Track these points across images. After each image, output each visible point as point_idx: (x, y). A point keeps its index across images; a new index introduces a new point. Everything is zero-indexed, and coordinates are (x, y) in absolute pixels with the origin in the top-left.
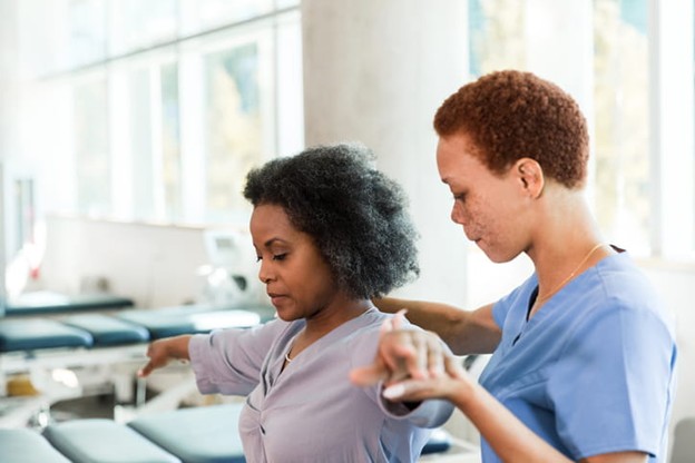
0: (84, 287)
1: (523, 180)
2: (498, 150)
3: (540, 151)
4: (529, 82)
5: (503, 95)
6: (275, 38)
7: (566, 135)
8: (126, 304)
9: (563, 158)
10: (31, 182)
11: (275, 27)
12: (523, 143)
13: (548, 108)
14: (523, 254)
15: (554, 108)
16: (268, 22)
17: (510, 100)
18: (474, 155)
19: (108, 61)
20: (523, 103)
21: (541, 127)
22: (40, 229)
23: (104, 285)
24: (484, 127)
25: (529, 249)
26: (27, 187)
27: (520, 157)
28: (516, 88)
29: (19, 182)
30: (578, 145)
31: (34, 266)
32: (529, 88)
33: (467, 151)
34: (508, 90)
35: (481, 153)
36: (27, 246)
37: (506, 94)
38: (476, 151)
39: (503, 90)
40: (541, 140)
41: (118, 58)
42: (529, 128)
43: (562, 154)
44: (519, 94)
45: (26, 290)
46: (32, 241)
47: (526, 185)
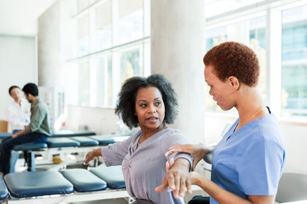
0: (80, 128)
1: (232, 83)
2: (222, 73)
3: (237, 74)
4: (236, 47)
5: (225, 53)
6: (143, 47)
7: (248, 68)
8: (94, 134)
9: (247, 77)
10: (63, 94)
11: (143, 43)
12: (231, 71)
13: (242, 58)
14: (234, 107)
15: (244, 58)
16: (141, 42)
17: (228, 54)
18: (214, 74)
19: (89, 55)
20: (232, 56)
21: (238, 65)
22: (66, 109)
23: (86, 128)
24: (218, 64)
25: (236, 106)
26: (62, 96)
27: (230, 76)
28: (231, 50)
29: (59, 94)
30: (253, 71)
31: (64, 121)
32: (235, 50)
33: (212, 72)
34: (227, 51)
35: (217, 73)
36: (61, 115)
37: (226, 52)
38: (215, 72)
39: (226, 50)
40: (238, 70)
41: (92, 54)
42: (234, 65)
43: (246, 75)
44: (231, 52)
45: (60, 129)
46: (63, 113)
47: (233, 85)
